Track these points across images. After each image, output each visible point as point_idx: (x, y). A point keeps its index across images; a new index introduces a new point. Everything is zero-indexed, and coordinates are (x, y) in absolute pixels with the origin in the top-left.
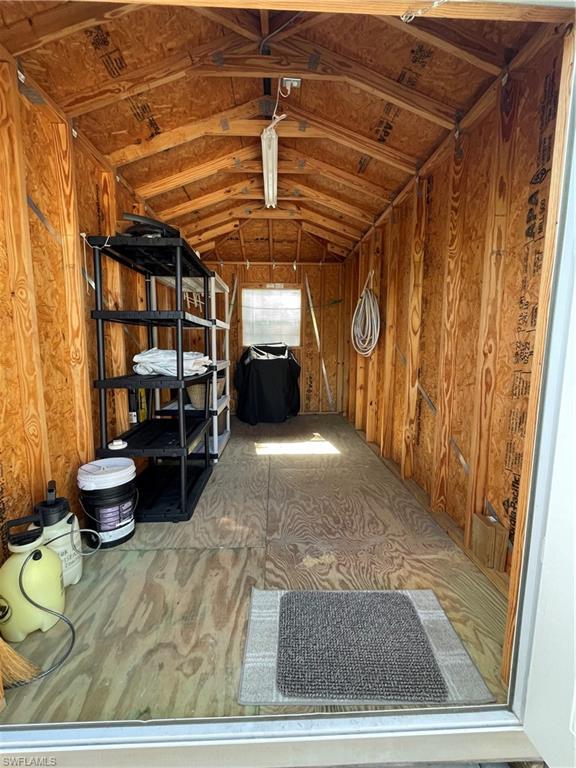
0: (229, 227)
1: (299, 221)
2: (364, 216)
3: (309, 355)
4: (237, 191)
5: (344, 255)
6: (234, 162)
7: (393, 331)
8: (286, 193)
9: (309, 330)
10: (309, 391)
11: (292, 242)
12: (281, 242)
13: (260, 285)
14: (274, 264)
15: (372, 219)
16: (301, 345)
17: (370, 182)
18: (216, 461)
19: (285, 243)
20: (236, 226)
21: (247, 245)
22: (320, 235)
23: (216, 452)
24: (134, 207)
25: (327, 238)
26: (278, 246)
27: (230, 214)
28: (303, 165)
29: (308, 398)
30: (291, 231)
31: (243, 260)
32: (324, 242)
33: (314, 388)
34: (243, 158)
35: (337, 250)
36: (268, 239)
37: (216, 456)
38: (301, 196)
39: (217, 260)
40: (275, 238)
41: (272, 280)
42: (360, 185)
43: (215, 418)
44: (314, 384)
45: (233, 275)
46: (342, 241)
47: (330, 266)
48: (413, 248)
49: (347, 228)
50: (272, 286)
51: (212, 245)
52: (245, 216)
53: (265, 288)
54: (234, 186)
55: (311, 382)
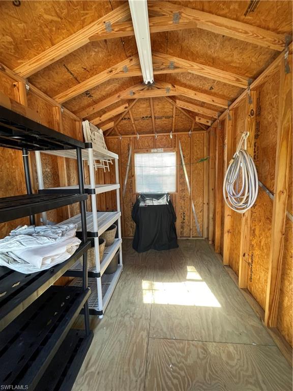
0: (121, 109)
1: (173, 98)
2: (238, 80)
3: (183, 198)
4: (118, 70)
5: (209, 124)
6: (104, 26)
8: (162, 67)
9: (182, 180)
10: (183, 223)
11: (168, 117)
12: (161, 118)
13: (147, 150)
14: (156, 135)
16: (177, 191)
18: (101, 317)
19: (164, 119)
20: (126, 108)
21: (136, 122)
23: (100, 310)
25: (196, 111)
26: (158, 122)
27: (119, 97)
29: (182, 227)
30: (168, 108)
31: (134, 133)
32: (193, 114)
33: (186, 221)
35: (203, 121)
36: (151, 117)
37: (101, 313)
38: (176, 68)
39: (117, 135)
40: (156, 115)
41: (155, 147)
43: (99, 280)
44: (186, 218)
45: (129, 144)
47: (197, 134)
49: (215, 99)
50: (156, 150)
51: (111, 125)
52: (130, 97)
53: (150, 152)
54: (115, 66)
55: (184, 216)
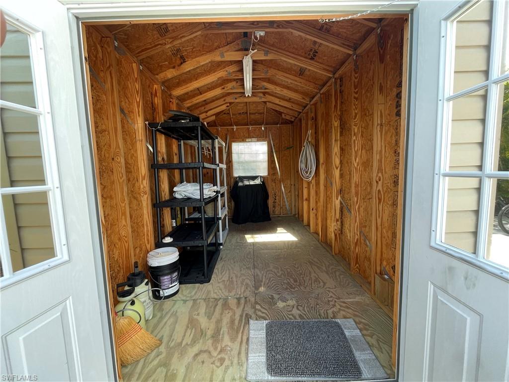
0: (224, 107)
1: (265, 102)
2: (303, 98)
3: (274, 181)
4: (229, 88)
5: (293, 120)
6: (226, 73)
7: (324, 166)
8: (257, 88)
9: (273, 166)
10: (274, 202)
11: (261, 114)
12: (255, 114)
13: (243, 139)
14: (251, 127)
15: (308, 99)
16: (269, 175)
17: (306, 80)
18: (221, 247)
19: (256, 114)
20: (228, 106)
21: (234, 117)
22: (277, 109)
23: (221, 242)
24: (171, 101)
25: (281, 111)
26: (252, 116)
27: (224, 100)
28: (267, 72)
29: (274, 207)
30: (260, 108)
31: (231, 125)
32: (280, 113)
33: (277, 201)
34: (231, 71)
35: (288, 118)
36: (247, 113)
37: (221, 244)
38: (266, 89)
39: (216, 126)
40: (251, 112)
41: (249, 137)
42: (301, 83)
43: (220, 221)
44: (277, 198)
45: (226, 134)
46: (291, 112)
47: (284, 126)
48: (333, 118)
49: (293, 105)
50: (250, 140)
51: (213, 118)
52: (232, 101)
53: (246, 142)
54: (226, 85)
55: (275, 197)
